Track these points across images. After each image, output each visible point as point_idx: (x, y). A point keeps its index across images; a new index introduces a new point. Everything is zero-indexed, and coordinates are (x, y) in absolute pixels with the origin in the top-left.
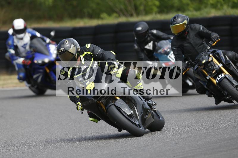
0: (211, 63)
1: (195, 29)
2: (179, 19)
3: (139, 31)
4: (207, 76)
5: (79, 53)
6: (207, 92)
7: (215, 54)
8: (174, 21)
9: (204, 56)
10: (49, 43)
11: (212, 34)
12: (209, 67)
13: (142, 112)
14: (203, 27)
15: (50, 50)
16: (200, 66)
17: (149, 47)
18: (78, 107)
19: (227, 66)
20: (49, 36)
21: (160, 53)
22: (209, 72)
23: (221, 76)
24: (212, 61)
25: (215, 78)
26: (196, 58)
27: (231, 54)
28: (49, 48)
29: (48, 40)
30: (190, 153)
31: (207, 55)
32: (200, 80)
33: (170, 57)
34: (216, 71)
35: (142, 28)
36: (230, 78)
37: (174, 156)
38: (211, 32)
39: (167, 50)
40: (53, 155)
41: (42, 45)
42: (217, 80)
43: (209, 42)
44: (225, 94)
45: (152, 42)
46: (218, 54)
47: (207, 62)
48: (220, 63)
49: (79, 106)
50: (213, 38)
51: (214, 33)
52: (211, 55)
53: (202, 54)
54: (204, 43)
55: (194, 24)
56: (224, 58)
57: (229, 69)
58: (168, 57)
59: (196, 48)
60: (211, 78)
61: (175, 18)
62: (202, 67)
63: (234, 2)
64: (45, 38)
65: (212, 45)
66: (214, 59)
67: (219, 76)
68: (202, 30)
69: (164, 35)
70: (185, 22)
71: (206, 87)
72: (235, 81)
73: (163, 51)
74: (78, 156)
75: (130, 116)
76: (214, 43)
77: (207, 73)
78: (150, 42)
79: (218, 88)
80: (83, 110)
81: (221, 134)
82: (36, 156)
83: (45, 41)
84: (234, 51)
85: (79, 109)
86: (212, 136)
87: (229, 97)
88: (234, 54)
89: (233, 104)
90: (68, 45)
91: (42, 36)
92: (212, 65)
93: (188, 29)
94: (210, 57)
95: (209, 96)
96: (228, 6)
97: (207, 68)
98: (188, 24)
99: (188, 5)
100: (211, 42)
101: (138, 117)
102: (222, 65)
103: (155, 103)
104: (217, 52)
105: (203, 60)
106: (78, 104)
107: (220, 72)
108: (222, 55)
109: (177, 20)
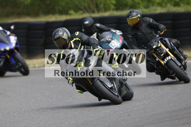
0: (160, 48)
1: (146, 22)
2: (134, 14)
3: (87, 24)
4: (156, 58)
5: (70, 39)
6: (156, 71)
7: (162, 41)
8: (130, 15)
9: (154, 43)
10: (10, 35)
11: (159, 26)
12: (158, 51)
13: (119, 85)
14: (153, 20)
15: (10, 40)
16: (151, 51)
17: (94, 37)
18: (69, 82)
19: (172, 51)
20: (9, 30)
21: (103, 42)
22: (159, 55)
23: (168, 58)
24: (161, 46)
25: (163, 60)
26: (148, 44)
27: (174, 41)
28: (10, 38)
29: (8, 33)
30: (140, 123)
31: (157, 42)
32: (150, 61)
33: (111, 45)
34: (164, 54)
35: (89, 22)
36: (175, 60)
37: (127, 125)
38: (159, 24)
39: (109, 39)
40: (30, 125)
41: (4, 36)
42: (165, 61)
43: (158, 31)
44: (171, 72)
45: (96, 33)
46: (165, 41)
47: (157, 47)
48: (167, 48)
49: (70, 80)
50: (161, 28)
51: (161, 25)
52: (160, 42)
53: (153, 41)
54: (153, 32)
55: (146, 18)
56: (169, 44)
57: (174, 52)
58: (110, 45)
59: (147, 36)
60: (159, 60)
61: (131, 12)
62: (153, 51)
63: (176, 2)
64: (6, 31)
65: (161, 34)
66: (162, 45)
67: (166, 58)
68: (151, 22)
69: (105, 28)
70: (139, 15)
71: (156, 67)
72: (179, 62)
73: (105, 40)
74: (51, 125)
75: (111, 88)
76: (162, 32)
77: (157, 56)
78: (94, 33)
79: (165, 68)
80: (73, 83)
81: (165, 107)
82: (16, 125)
83: (6, 33)
84: (177, 39)
85: (70, 83)
86: (158, 109)
87: (174, 75)
88: (177, 42)
89: (175, 80)
90: (61, 33)
91: (3, 30)
92: (161, 50)
93: (141, 21)
94: (159, 43)
95: (157, 74)
96: (171, 4)
97: (157, 52)
98: (141, 17)
99: (139, 3)
100: (160, 32)
101: (116, 89)
102: (168, 49)
103: (127, 79)
104: (164, 40)
105: (154, 45)
106: (69, 79)
107: (167, 55)
108: (168, 42)
109: (133, 14)
